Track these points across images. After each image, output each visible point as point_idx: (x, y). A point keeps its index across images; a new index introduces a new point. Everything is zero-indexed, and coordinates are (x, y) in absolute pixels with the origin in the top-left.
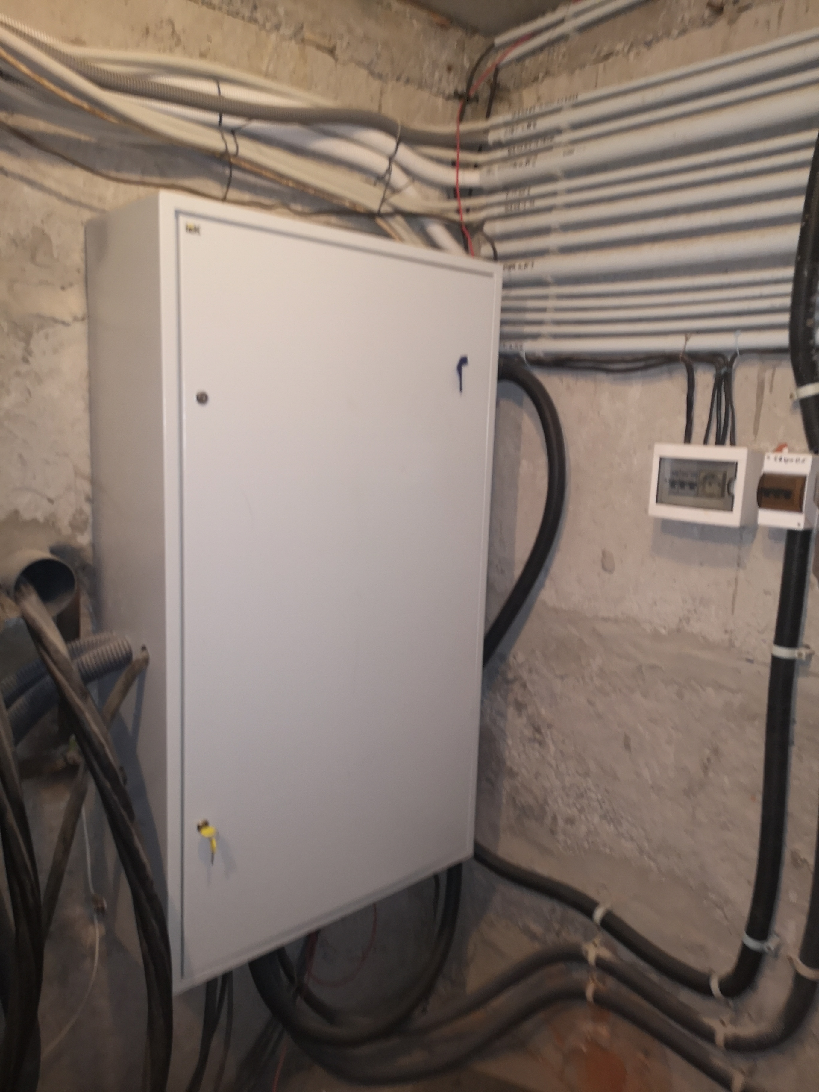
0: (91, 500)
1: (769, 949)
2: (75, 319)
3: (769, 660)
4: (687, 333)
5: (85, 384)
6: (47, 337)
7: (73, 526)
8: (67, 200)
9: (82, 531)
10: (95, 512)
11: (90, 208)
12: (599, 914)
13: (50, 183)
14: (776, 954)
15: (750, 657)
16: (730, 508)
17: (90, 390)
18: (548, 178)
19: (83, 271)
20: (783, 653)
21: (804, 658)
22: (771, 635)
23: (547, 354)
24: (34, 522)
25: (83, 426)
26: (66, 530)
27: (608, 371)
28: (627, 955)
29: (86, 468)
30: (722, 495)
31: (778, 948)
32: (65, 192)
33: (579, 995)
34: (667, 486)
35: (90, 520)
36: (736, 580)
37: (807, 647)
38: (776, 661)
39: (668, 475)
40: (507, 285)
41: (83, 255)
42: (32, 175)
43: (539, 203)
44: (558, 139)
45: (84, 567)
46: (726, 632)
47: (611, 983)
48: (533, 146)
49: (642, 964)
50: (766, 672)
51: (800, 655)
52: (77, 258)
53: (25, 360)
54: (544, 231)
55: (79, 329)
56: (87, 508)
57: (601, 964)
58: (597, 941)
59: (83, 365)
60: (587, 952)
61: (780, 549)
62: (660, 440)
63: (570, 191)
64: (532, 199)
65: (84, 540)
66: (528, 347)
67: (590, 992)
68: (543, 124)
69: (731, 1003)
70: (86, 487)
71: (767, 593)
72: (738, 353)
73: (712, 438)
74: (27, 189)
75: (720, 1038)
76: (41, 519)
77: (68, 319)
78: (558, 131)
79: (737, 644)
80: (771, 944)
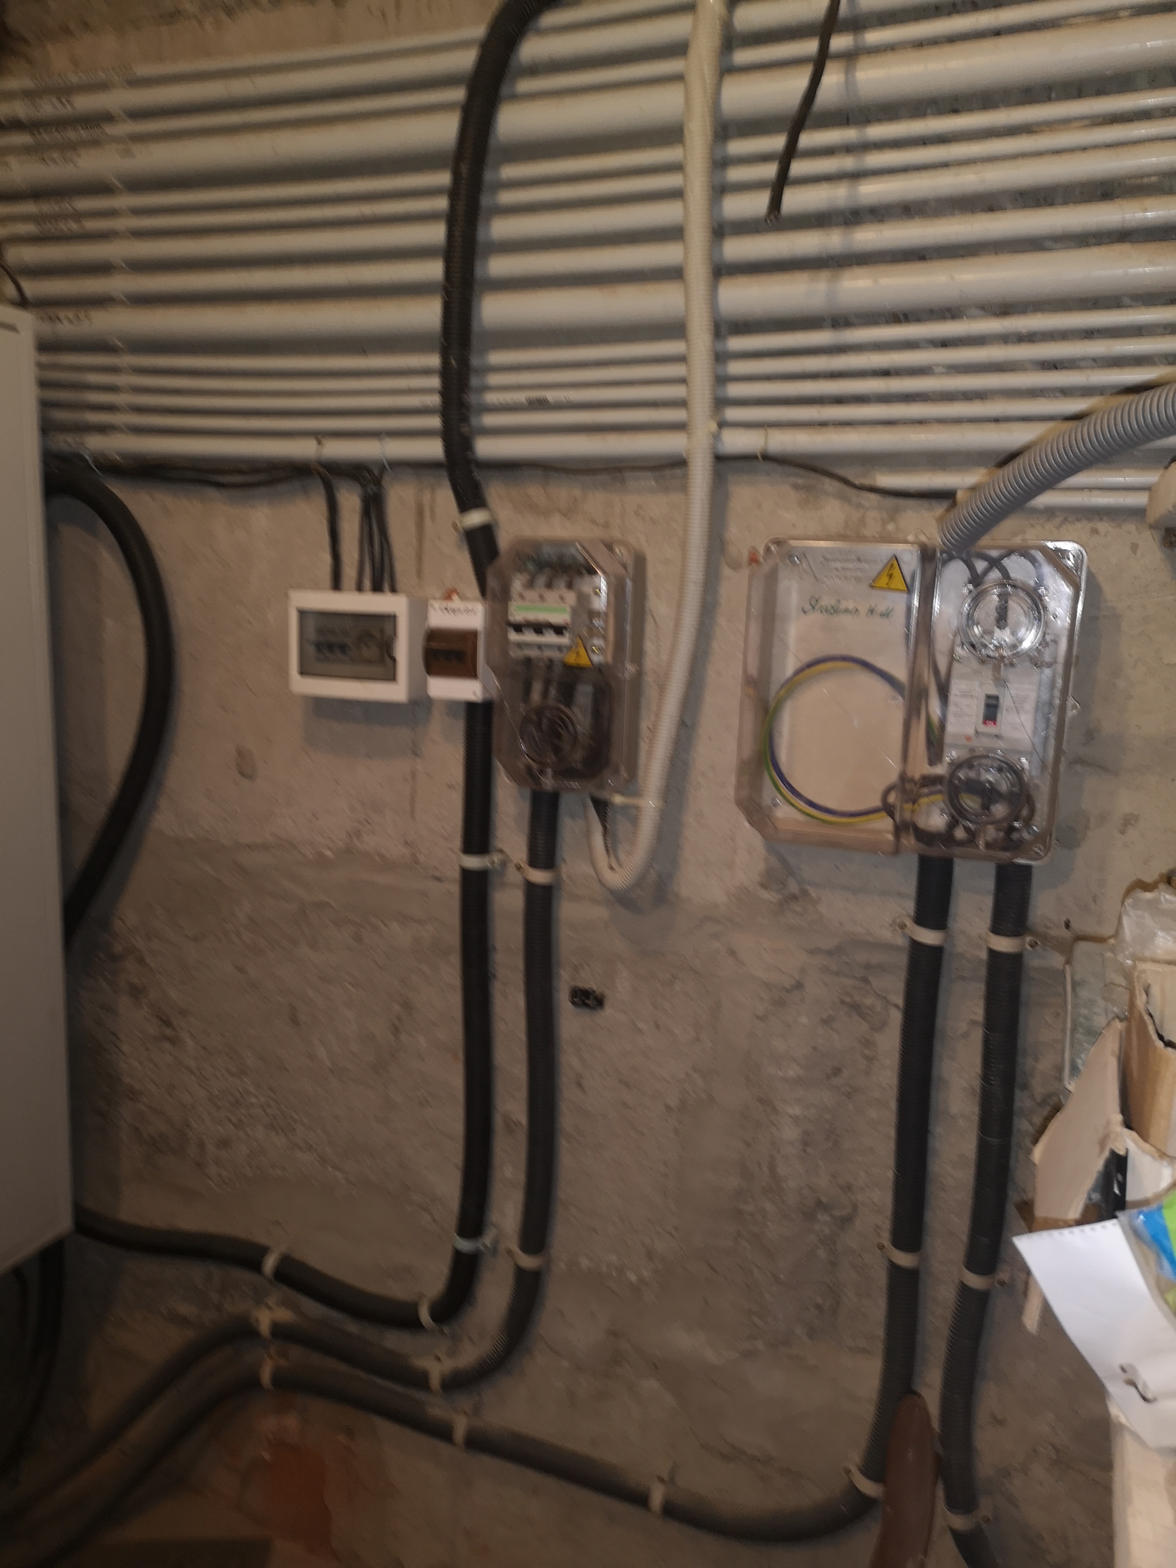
1: (485, 1246)
3: (456, 875)
4: (319, 436)
12: (270, 1263)
14: (494, 1250)
15: (437, 874)
16: (391, 677)
18: (101, 188)
20: (473, 862)
21: (497, 866)
22: (457, 842)
23: (123, 455)
27: (219, 485)
28: (313, 1308)
30: (382, 661)
31: (496, 1242)
33: (252, 1383)
34: (311, 650)
36: (414, 775)
37: (501, 851)
38: (467, 875)
39: (312, 635)
40: (44, 346)
43: (91, 225)
44: (111, 130)
46: (406, 843)
47: (296, 1353)
48: (72, 135)
49: (334, 1315)
50: (455, 889)
51: (493, 863)
54: (103, 268)
57: (280, 1332)
58: (271, 1302)
60: (257, 1321)
61: (459, 728)
62: (300, 587)
63: (138, 212)
64: (78, 216)
66: (95, 443)
67: (266, 1375)
68: (84, 103)
69: (446, 1330)
71: (450, 786)
72: (387, 467)
73: (367, 583)
75: (435, 1381)
78: (108, 118)
79: (422, 859)
80: (488, 1239)
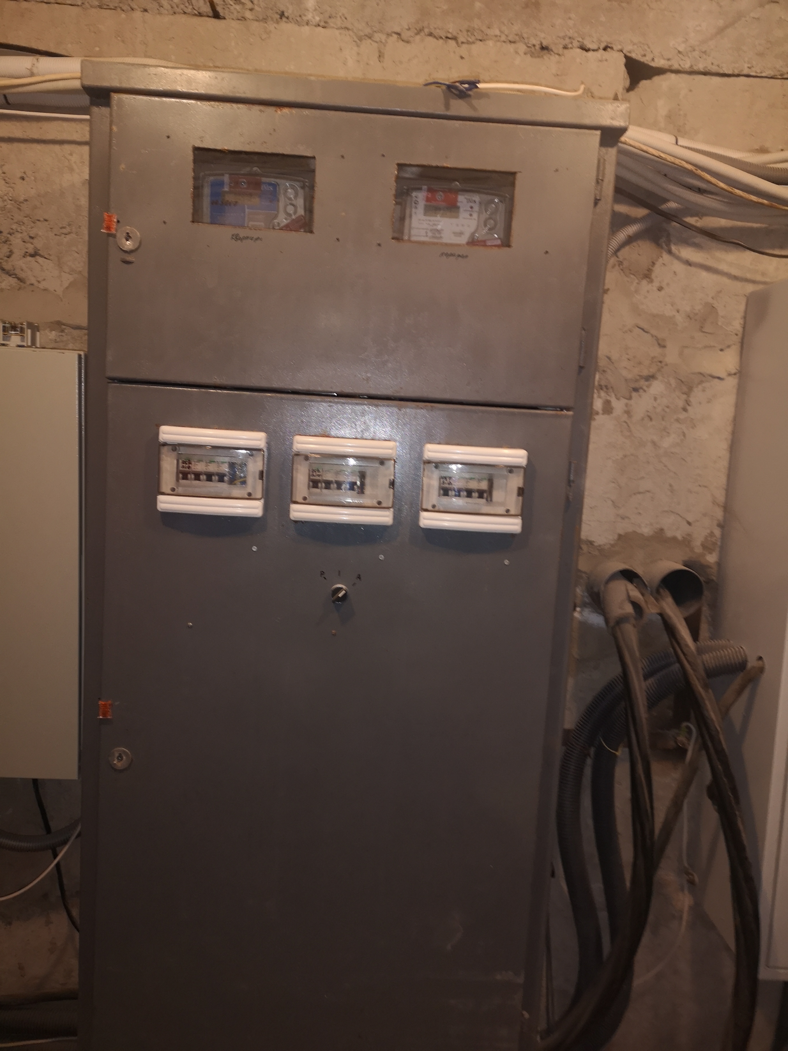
0: (721, 526)
2: (730, 375)
5: (730, 429)
6: (704, 391)
7: (704, 546)
8: (736, 278)
9: (710, 551)
10: (724, 537)
11: (754, 282)
13: (723, 267)
17: (734, 433)
19: (740, 335)
24: (674, 539)
25: (724, 463)
26: (699, 550)
29: (721, 498)
32: (734, 272)
35: (719, 543)
41: (742, 321)
42: (710, 263)
45: (709, 581)
52: (737, 325)
53: (685, 410)
55: (732, 382)
56: (717, 532)
59: (730, 412)
65: (711, 558)
70: (719, 514)
74: (704, 274)
76: (680, 537)
77: (722, 375)
